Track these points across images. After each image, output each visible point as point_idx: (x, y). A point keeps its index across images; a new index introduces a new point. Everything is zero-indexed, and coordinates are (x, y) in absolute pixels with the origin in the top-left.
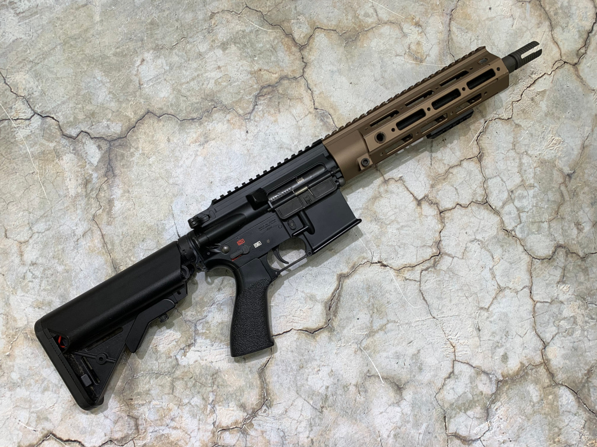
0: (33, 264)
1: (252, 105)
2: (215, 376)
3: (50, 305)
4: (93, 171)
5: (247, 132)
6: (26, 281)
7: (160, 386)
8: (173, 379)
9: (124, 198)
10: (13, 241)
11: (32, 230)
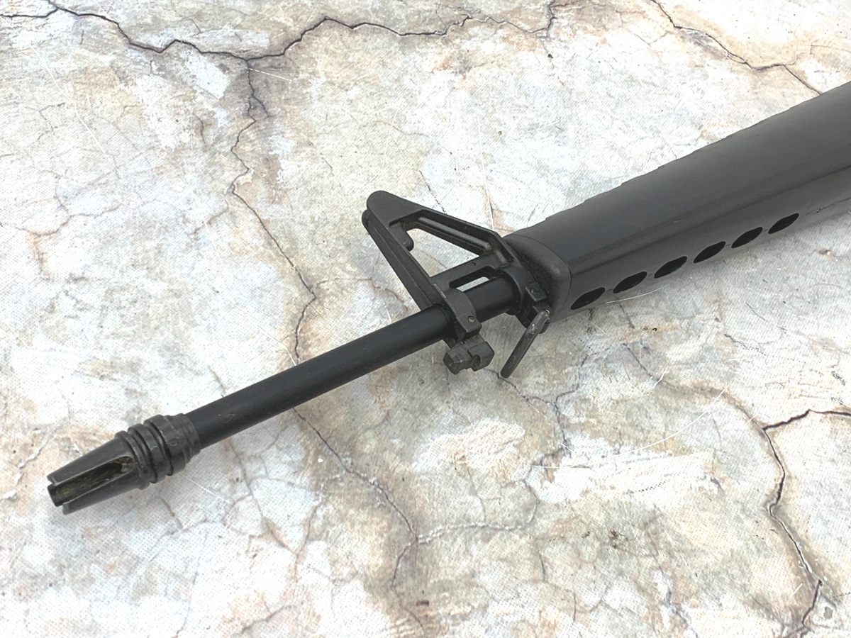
0: (76, 280)
1: (544, 17)
2: (653, 527)
3: (133, 371)
4: (215, 106)
5: (550, 56)
6: (58, 317)
7: (502, 560)
8: (536, 539)
9: (303, 155)
10: (14, 230)
11: (67, 210)
